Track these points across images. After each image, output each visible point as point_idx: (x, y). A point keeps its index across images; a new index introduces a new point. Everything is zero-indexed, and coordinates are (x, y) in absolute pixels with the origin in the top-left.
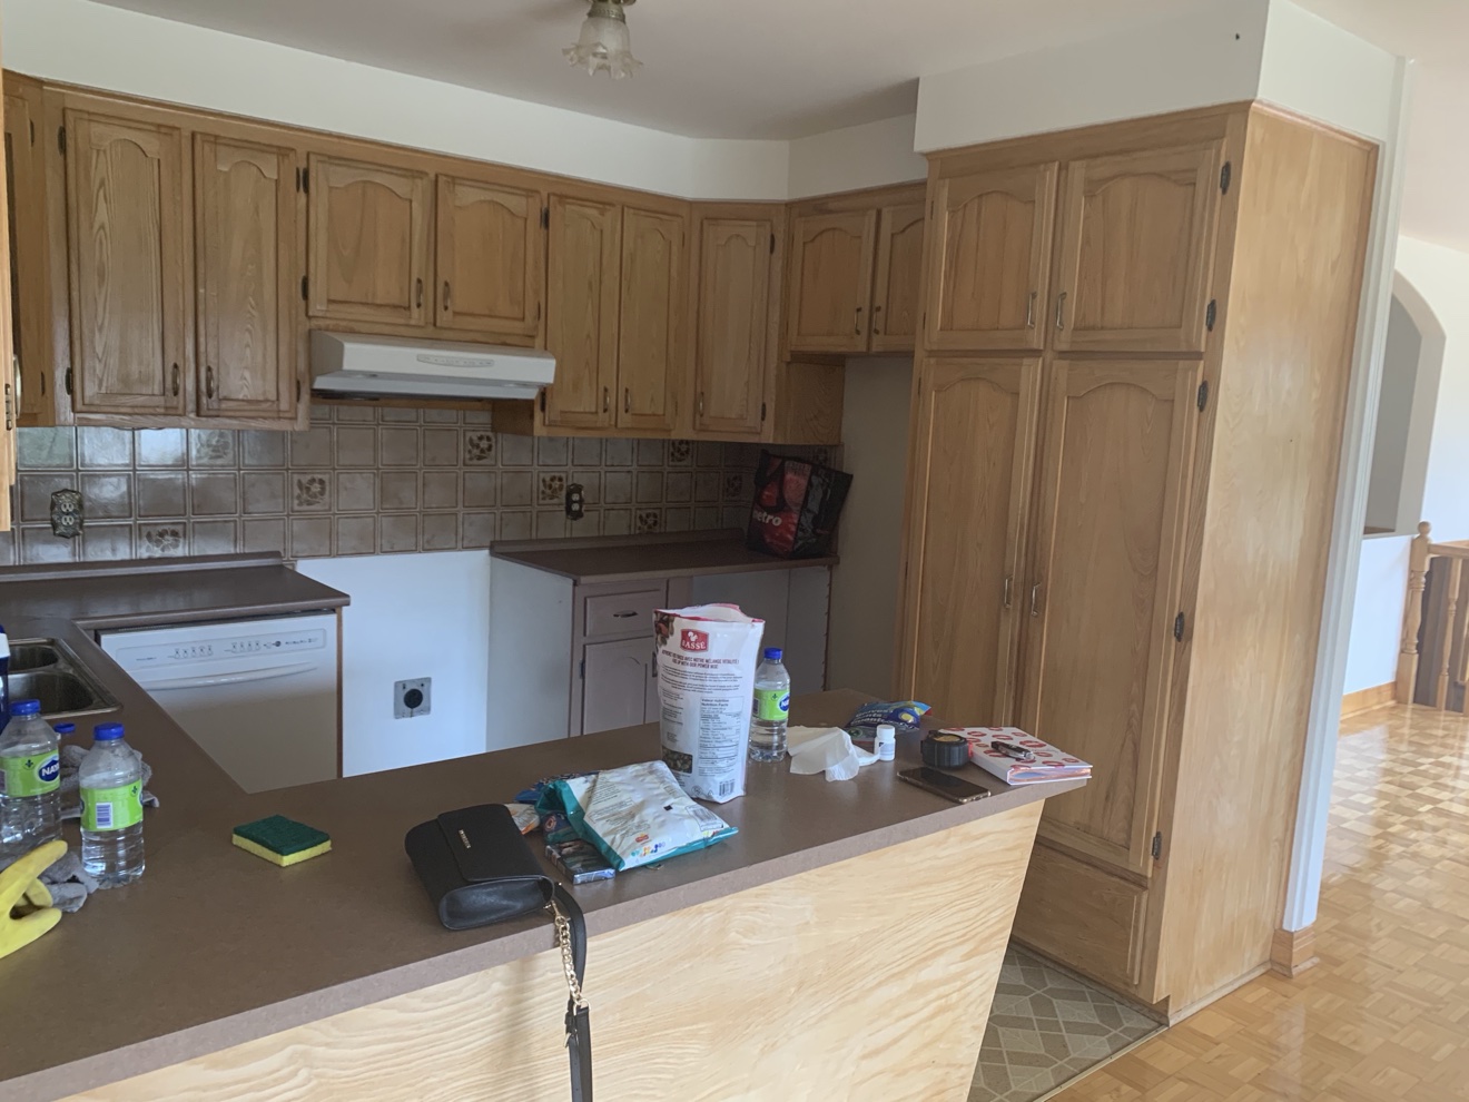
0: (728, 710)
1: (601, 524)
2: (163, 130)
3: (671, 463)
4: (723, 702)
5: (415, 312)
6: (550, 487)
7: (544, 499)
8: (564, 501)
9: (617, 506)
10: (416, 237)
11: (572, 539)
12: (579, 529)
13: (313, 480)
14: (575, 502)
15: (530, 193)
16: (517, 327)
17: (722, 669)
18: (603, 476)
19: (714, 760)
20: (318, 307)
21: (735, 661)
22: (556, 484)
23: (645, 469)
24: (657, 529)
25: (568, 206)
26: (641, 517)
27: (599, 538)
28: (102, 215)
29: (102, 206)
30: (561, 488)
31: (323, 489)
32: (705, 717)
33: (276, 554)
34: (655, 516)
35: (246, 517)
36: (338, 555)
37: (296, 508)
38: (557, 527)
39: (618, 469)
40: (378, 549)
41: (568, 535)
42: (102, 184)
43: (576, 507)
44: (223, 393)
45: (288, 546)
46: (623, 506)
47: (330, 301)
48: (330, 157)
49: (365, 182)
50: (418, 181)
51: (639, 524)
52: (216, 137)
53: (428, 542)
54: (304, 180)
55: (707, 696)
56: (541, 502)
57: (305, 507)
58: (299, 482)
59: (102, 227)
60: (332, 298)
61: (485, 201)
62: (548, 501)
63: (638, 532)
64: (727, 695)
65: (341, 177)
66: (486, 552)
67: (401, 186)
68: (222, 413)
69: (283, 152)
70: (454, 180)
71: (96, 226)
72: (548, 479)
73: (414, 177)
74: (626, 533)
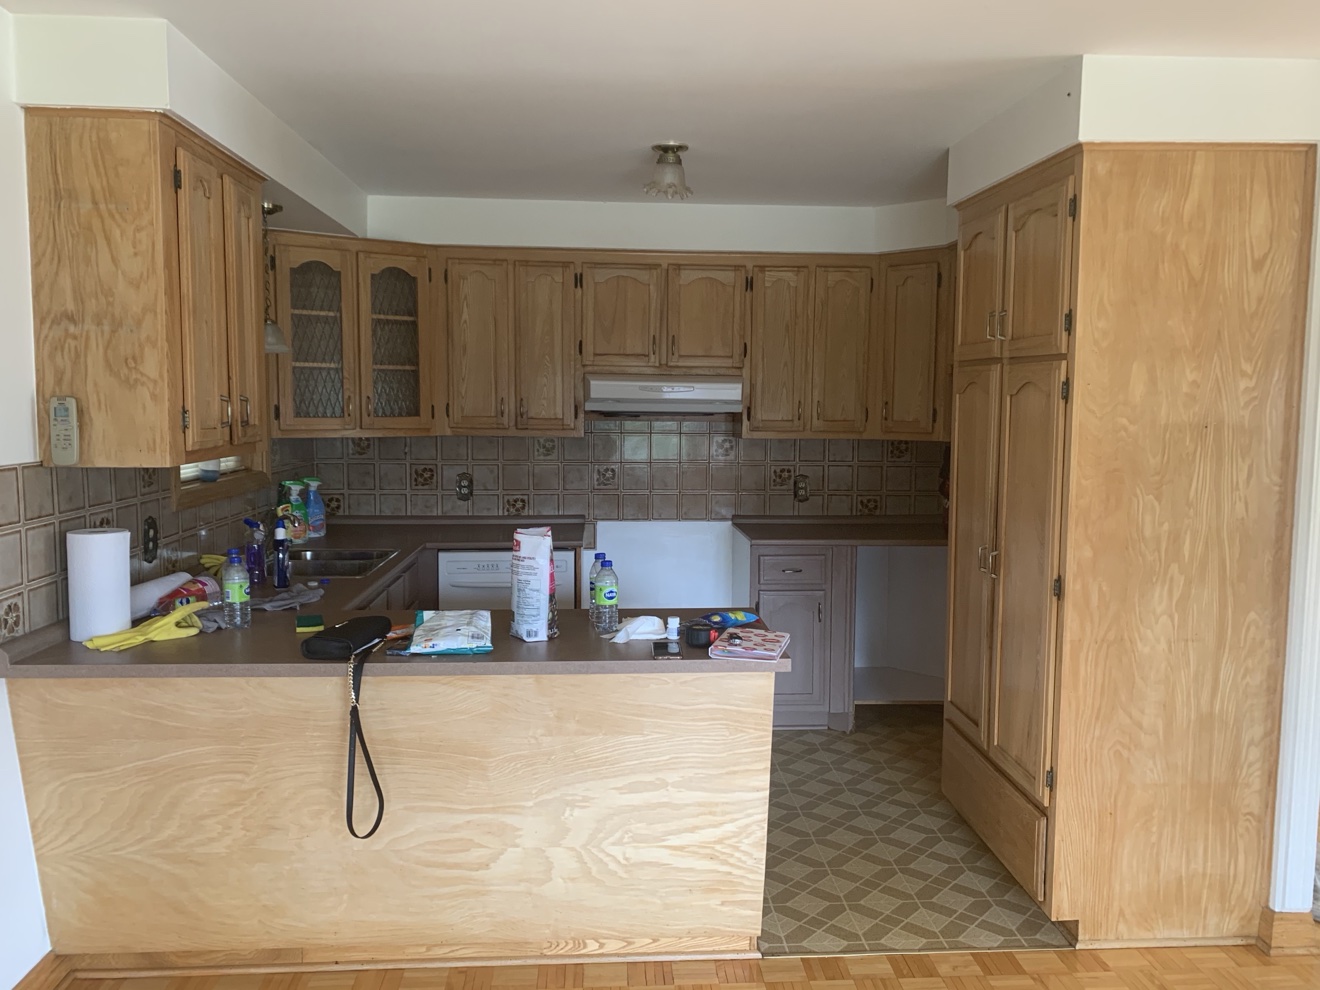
0: (530, 587)
1: (825, 506)
2: (497, 262)
3: (890, 459)
4: (528, 582)
5: (652, 357)
6: (780, 477)
7: (775, 485)
8: (792, 488)
9: (838, 493)
10: (653, 308)
11: (799, 517)
12: (804, 509)
13: (607, 470)
14: (802, 488)
15: (737, 268)
16: (728, 362)
17: (527, 562)
18: (826, 469)
19: (523, 615)
20: (588, 358)
21: (533, 558)
22: (786, 474)
23: (864, 464)
24: (878, 512)
25: (767, 273)
26: (862, 502)
27: (822, 517)
28: (465, 316)
29: (465, 309)
30: (790, 477)
31: (614, 475)
32: (519, 590)
33: (583, 517)
34: (875, 501)
35: (566, 492)
36: (623, 519)
37: (596, 487)
38: (786, 507)
39: (839, 463)
40: (650, 516)
41: (796, 513)
42: (466, 298)
43: (802, 492)
44: (532, 414)
45: (591, 512)
46: (846, 493)
47: (595, 355)
48: (595, 264)
49: (618, 277)
50: (654, 272)
51: (860, 507)
52: (527, 262)
53: (685, 514)
54: (579, 281)
55: (520, 578)
56: (773, 487)
57: (602, 487)
58: (598, 470)
59: (465, 322)
60: (598, 352)
61: (703, 278)
62: (778, 487)
63: (859, 514)
64: (530, 578)
65: (601, 275)
66: (730, 523)
67: (643, 276)
68: (529, 427)
69: (565, 265)
70: (678, 267)
71: (462, 321)
72: (778, 471)
73: (650, 269)
74: (849, 514)
